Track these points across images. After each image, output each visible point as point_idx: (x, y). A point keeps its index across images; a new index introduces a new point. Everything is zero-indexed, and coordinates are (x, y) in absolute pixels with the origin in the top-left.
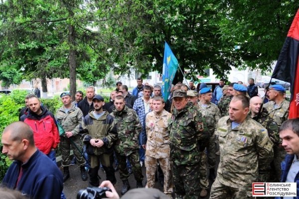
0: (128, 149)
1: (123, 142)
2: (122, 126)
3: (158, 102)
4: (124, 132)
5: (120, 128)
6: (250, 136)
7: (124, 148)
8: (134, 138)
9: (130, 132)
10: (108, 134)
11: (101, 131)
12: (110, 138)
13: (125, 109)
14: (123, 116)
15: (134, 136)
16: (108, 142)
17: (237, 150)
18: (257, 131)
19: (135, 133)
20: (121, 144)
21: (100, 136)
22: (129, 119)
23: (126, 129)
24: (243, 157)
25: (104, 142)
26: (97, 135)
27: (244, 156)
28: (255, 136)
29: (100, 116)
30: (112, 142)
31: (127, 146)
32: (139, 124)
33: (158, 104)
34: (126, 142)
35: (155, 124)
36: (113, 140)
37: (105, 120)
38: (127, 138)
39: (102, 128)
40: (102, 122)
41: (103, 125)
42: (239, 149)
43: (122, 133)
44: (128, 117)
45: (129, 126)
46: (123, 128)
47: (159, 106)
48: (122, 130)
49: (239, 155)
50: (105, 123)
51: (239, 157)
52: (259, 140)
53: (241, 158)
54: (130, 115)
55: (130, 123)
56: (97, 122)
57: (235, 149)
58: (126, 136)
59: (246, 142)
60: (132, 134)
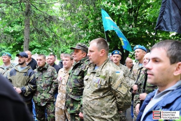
0: (44, 100)
1: (40, 94)
2: (41, 80)
3: (67, 59)
4: (42, 85)
5: (39, 82)
6: (105, 78)
7: (41, 99)
8: (50, 92)
9: (48, 86)
10: (27, 85)
11: (21, 82)
12: (28, 88)
13: (45, 66)
14: (44, 72)
15: (50, 90)
16: (25, 91)
17: (92, 92)
18: (110, 73)
19: (51, 87)
20: (39, 95)
21: (20, 85)
22: (48, 75)
23: (45, 83)
24: (99, 100)
25: (22, 90)
26: (18, 84)
27: (99, 98)
28: (108, 78)
29: (22, 69)
30: (29, 91)
31: (43, 98)
32: (56, 80)
33: (66, 60)
34: (43, 94)
35: (63, 78)
36: (30, 90)
37: (26, 72)
38: (44, 90)
39: (23, 79)
40: (24, 73)
41: (23, 77)
42: (94, 90)
43: (41, 86)
44: (47, 73)
45: (47, 81)
46: (42, 82)
47: (67, 62)
48: (41, 83)
49: (94, 98)
50: (26, 75)
51: (93, 99)
52: (112, 82)
53: (96, 100)
54: (49, 71)
55: (48, 78)
56: (19, 74)
57: (92, 91)
58: (44, 89)
59: (99, 83)
60: (49, 88)
